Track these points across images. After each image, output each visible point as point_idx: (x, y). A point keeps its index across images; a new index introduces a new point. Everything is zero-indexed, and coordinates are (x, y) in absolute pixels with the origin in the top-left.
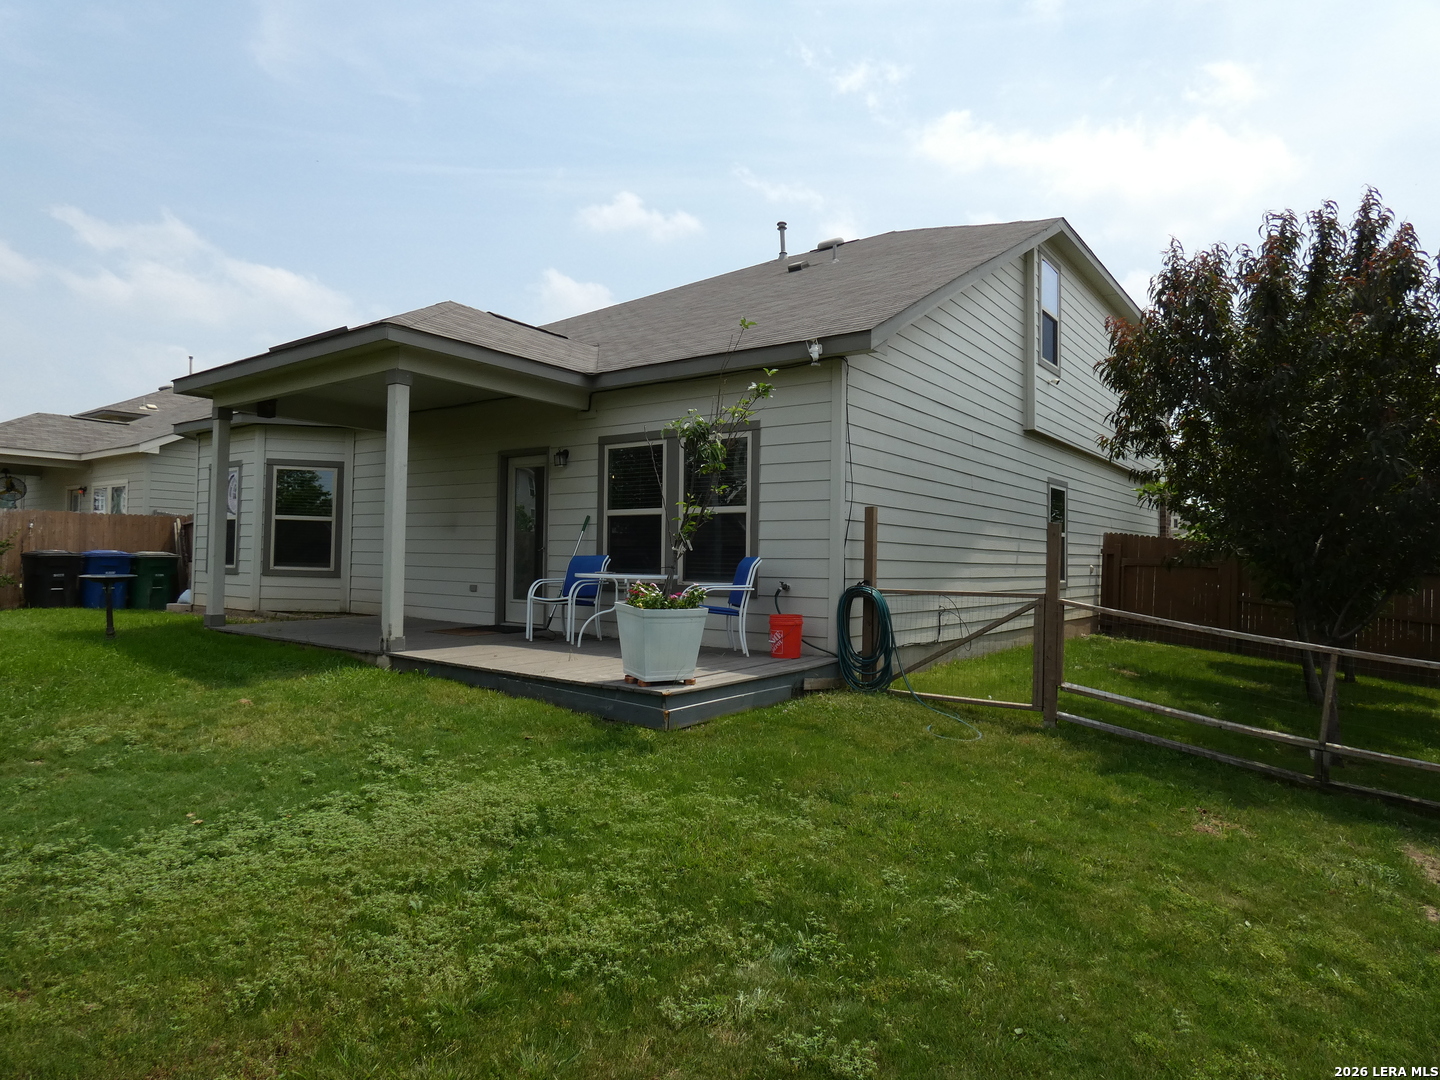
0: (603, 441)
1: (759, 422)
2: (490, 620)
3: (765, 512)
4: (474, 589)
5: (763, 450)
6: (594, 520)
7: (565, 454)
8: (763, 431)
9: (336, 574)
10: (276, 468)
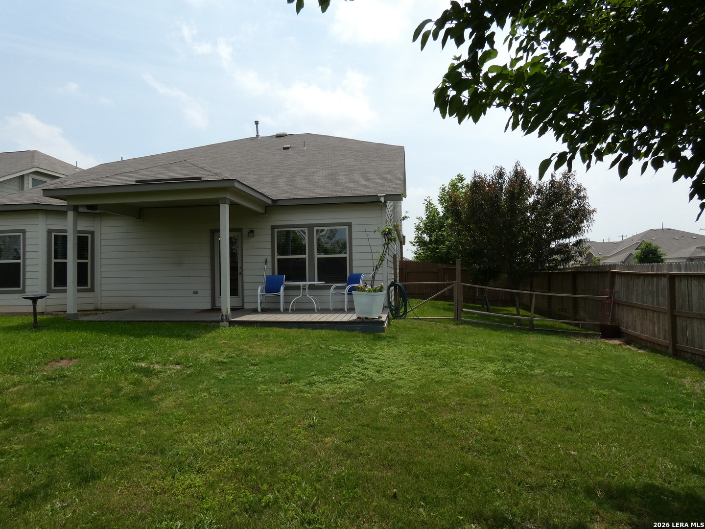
0: (273, 228)
1: (351, 223)
2: (209, 307)
3: (354, 256)
4: (196, 293)
5: (353, 234)
6: (270, 259)
7: (252, 231)
8: (353, 226)
9: (92, 290)
10: (53, 234)
